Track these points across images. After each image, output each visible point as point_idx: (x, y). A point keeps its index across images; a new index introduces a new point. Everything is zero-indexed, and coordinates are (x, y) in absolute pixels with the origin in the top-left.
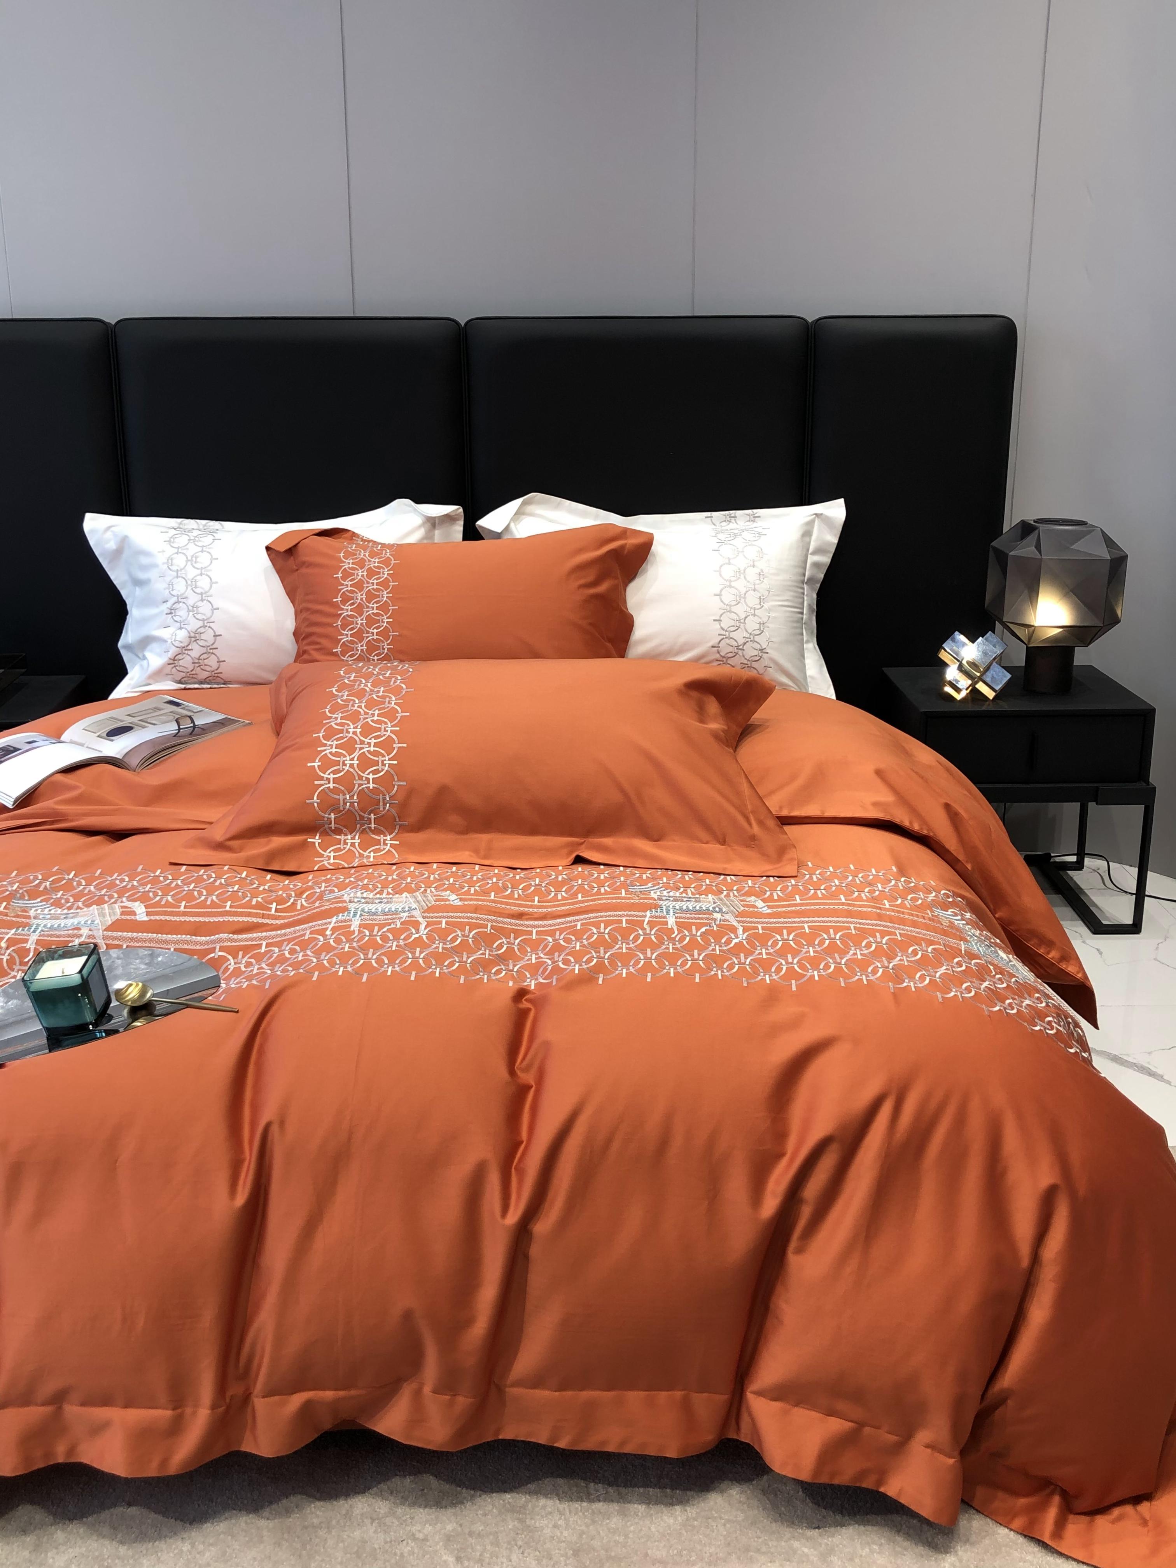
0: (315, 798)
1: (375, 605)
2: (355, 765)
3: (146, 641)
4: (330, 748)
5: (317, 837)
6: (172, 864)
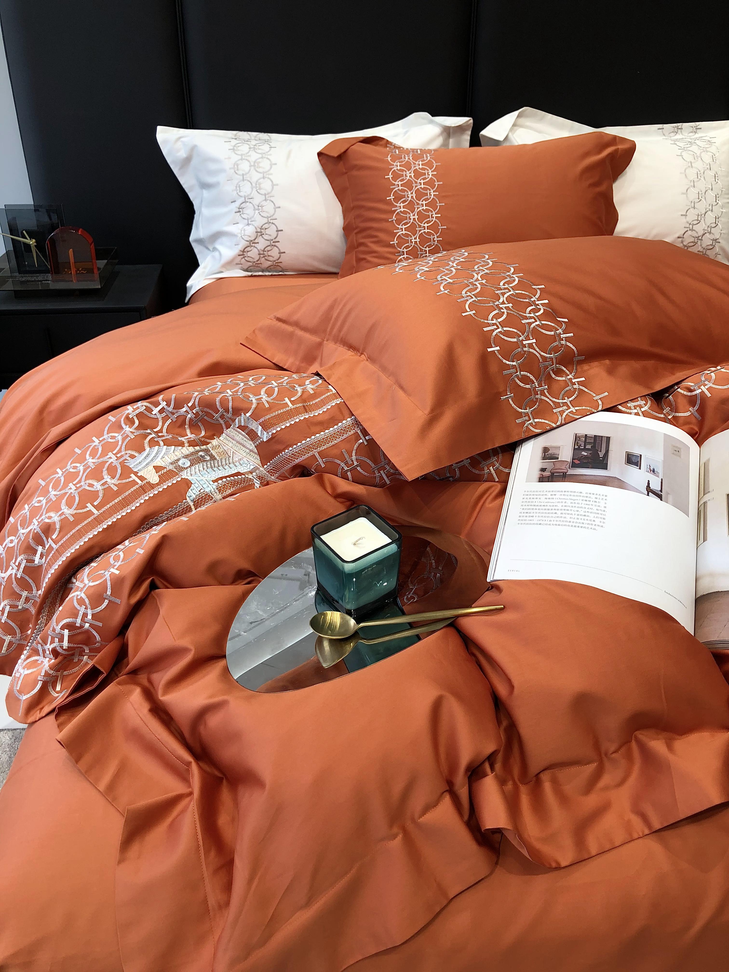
3: (216, 236)
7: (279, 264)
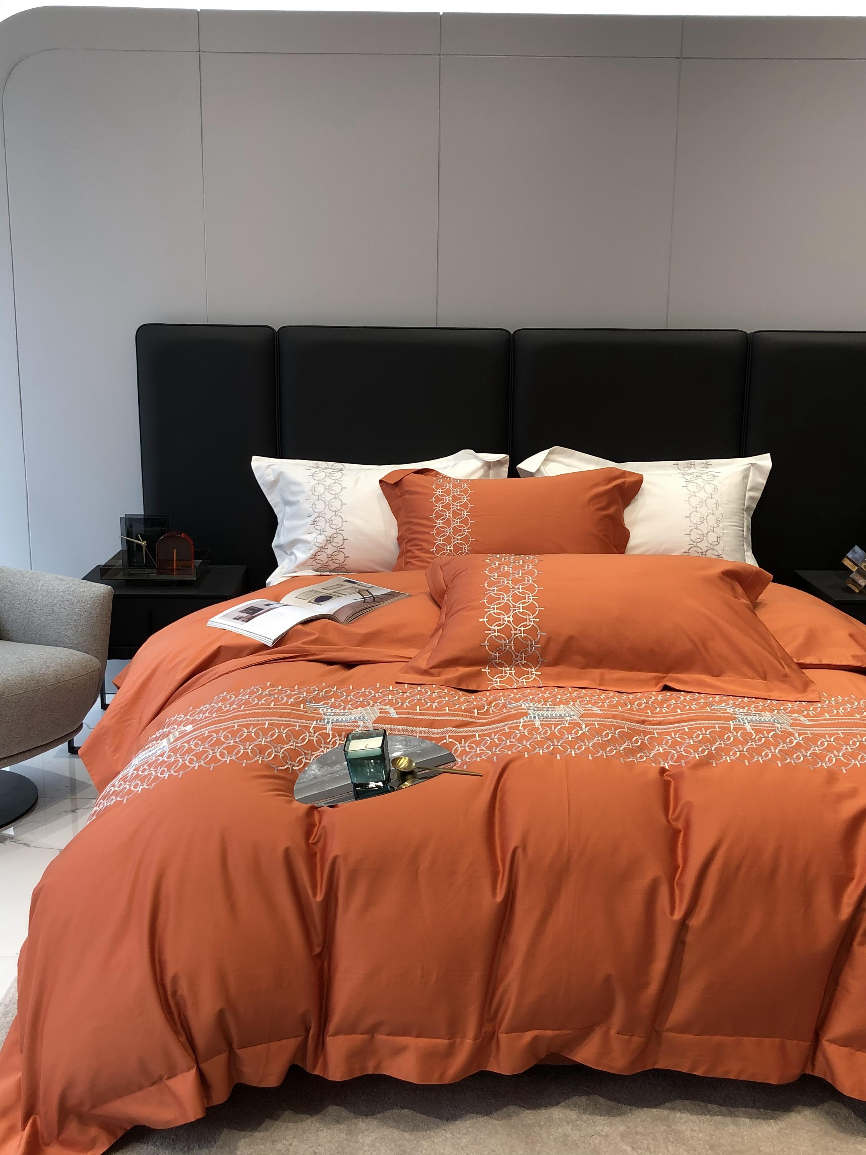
0: (486, 642)
1: (459, 520)
2: (511, 621)
3: (294, 543)
4: (493, 609)
5: (487, 668)
6: (397, 683)
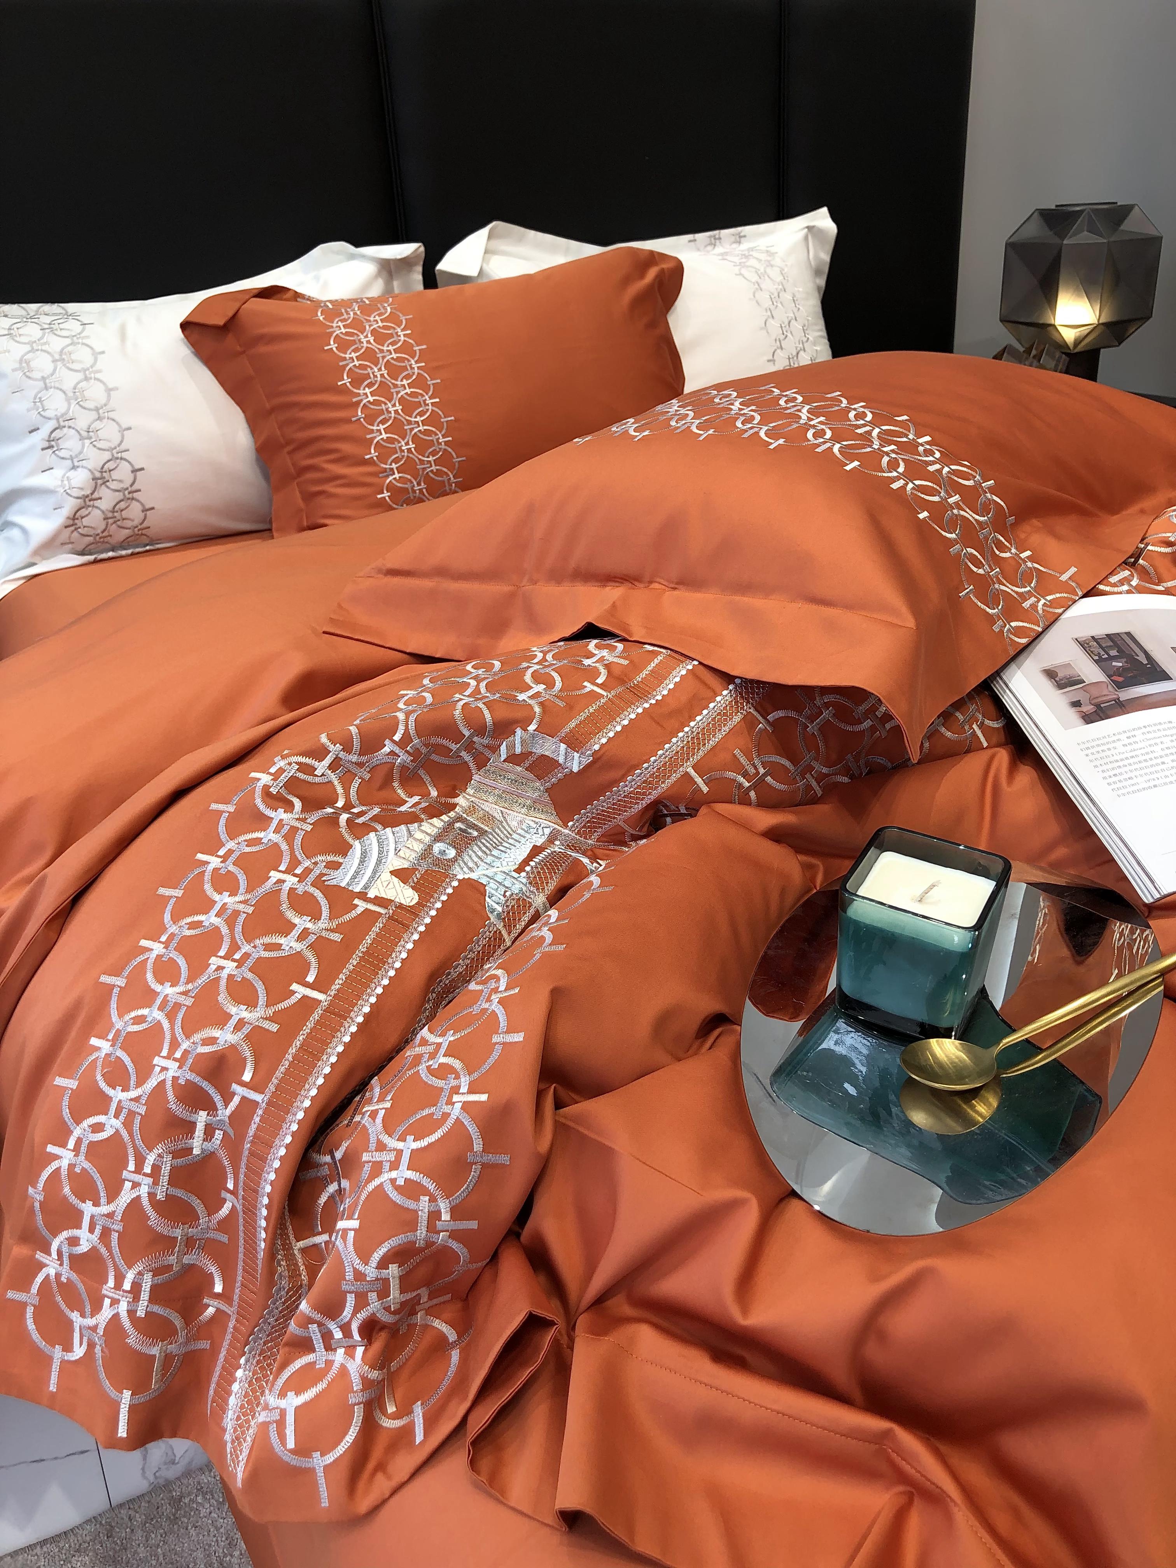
1: (405, 382)
3: (10, 498)
7: (144, 532)
